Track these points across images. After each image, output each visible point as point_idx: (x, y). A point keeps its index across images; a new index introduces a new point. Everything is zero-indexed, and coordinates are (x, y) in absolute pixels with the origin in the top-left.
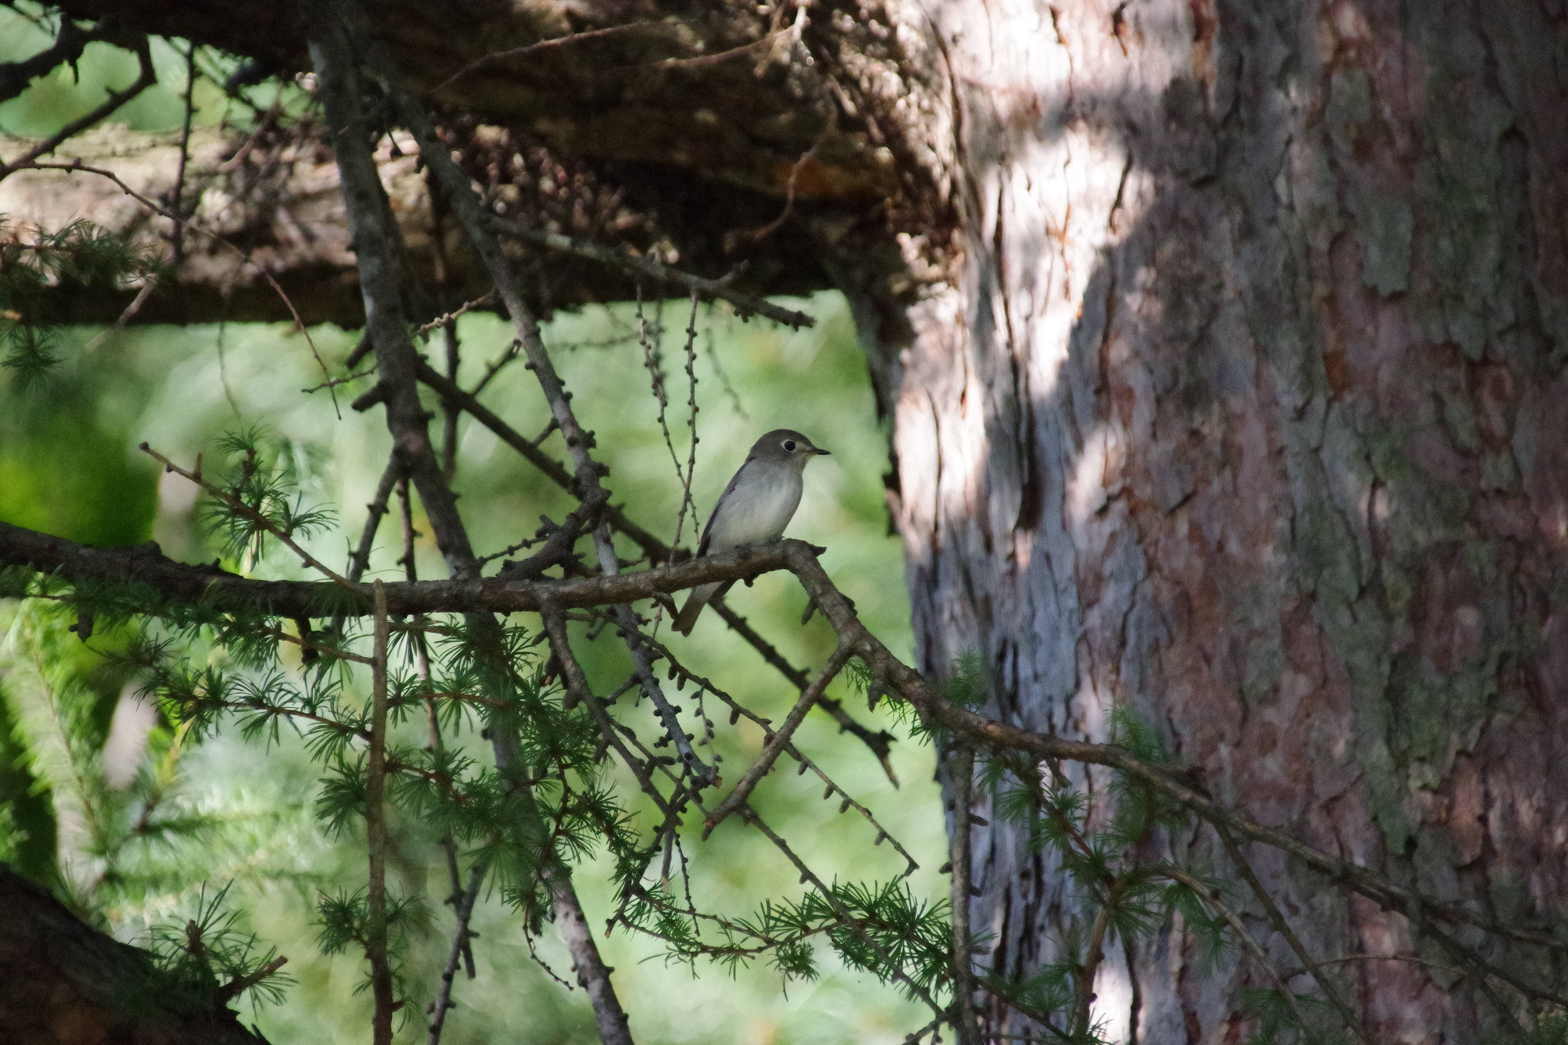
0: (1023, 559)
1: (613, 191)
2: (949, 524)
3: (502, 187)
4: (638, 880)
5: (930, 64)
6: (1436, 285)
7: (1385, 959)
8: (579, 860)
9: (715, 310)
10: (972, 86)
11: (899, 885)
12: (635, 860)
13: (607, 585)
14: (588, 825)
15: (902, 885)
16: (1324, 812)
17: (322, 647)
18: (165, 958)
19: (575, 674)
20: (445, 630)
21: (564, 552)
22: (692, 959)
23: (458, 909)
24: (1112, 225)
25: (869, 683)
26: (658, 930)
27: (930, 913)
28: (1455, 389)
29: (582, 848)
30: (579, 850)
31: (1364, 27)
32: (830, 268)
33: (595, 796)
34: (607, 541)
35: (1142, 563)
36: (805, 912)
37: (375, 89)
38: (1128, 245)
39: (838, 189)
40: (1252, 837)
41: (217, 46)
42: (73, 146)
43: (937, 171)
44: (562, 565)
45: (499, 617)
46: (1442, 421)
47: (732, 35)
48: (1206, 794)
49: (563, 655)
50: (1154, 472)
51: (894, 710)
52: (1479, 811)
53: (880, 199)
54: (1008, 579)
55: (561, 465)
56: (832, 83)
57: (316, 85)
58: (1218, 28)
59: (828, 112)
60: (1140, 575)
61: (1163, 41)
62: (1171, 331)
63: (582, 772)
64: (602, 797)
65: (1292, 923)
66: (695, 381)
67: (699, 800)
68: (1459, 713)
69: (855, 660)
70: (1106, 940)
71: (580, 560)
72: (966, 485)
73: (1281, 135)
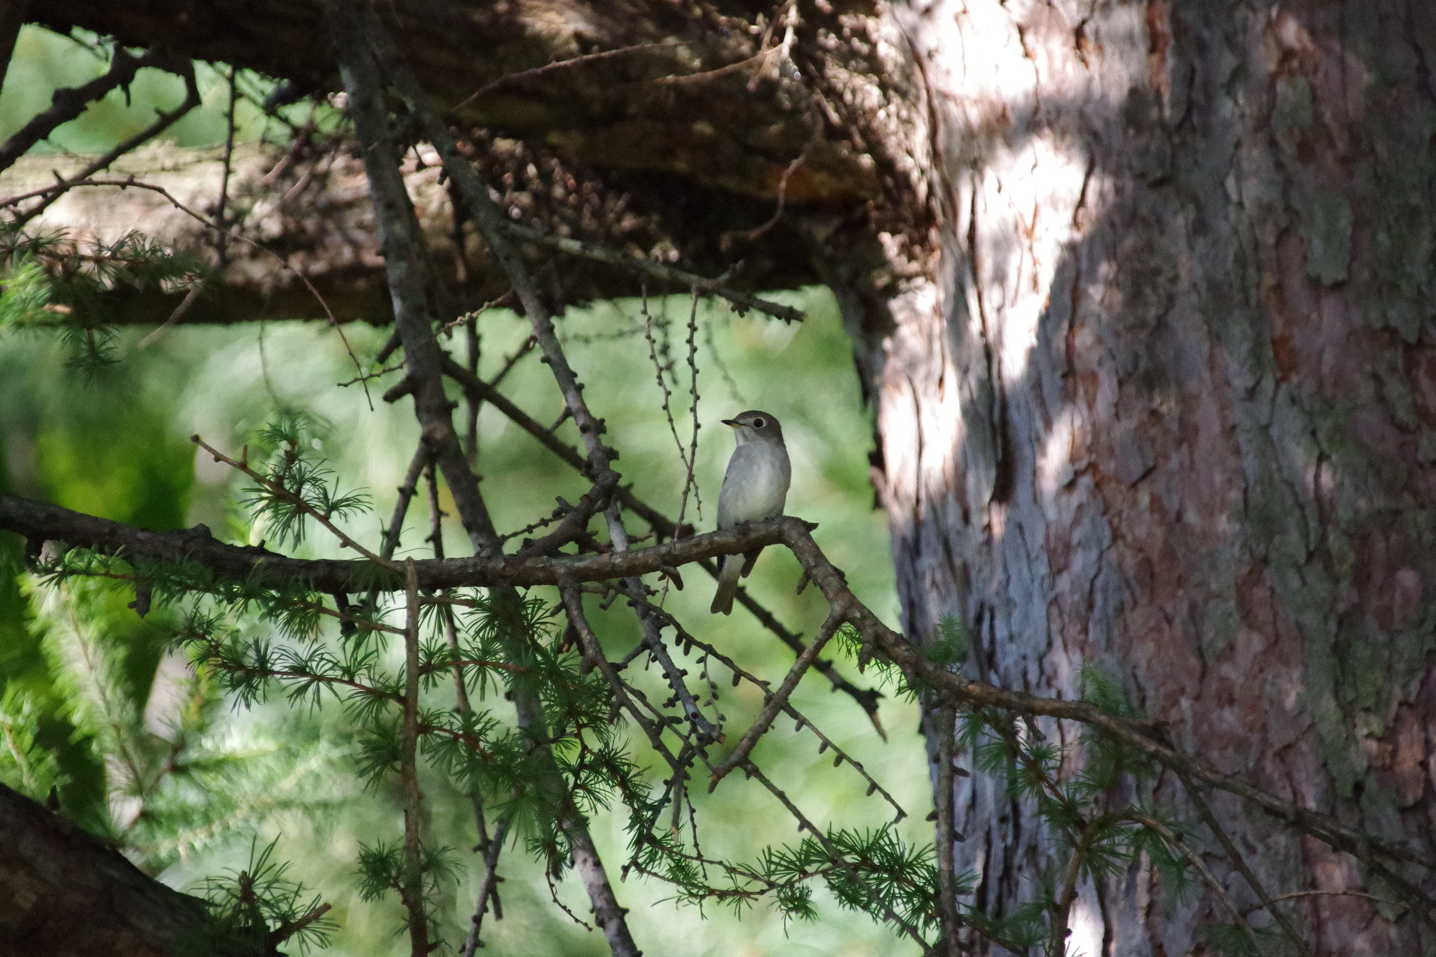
0: (998, 529)
1: (619, 197)
2: (930, 499)
3: (517, 194)
4: (649, 829)
5: (907, 77)
6: (1375, 275)
7: (1336, 895)
8: (596, 812)
9: (714, 304)
10: (945, 96)
11: (889, 831)
12: (647, 811)
13: (618, 561)
14: (604, 780)
15: (891, 831)
16: (1278, 760)
17: (358, 619)
18: (220, 906)
19: (590, 642)
20: (471, 603)
21: (579, 530)
22: (700, 902)
23: (486, 855)
24: (1076, 223)
25: (859, 647)
26: (669, 876)
27: (918, 856)
28: (1393, 370)
29: (599, 800)
30: (595, 802)
31: (1306, 38)
32: (818, 265)
33: (609, 753)
34: (618, 519)
35: (1107, 532)
36: (803, 857)
37: (402, 109)
38: (1091, 240)
39: (824, 192)
40: (1212, 784)
41: (256, 70)
42: (125, 161)
43: (915, 175)
44: (577, 543)
45: (520, 590)
46: (1381, 399)
47: (726, 53)
48: (1170, 746)
49: (579, 625)
50: (1118, 451)
51: (882, 671)
52: (1420, 756)
53: (864, 201)
54: (985, 549)
55: (574, 449)
56: (818, 96)
57: (347, 103)
58: (1172, 42)
59: (815, 122)
60: (1106, 543)
61: (1121, 54)
62: (1131, 320)
63: (598, 731)
64: (616, 753)
65: (1250, 862)
66: (696, 372)
67: (705, 755)
68: (1400, 667)
69: (847, 627)
70: (1080, 878)
71: (594, 538)
72: (944, 463)
73: (1231, 138)
